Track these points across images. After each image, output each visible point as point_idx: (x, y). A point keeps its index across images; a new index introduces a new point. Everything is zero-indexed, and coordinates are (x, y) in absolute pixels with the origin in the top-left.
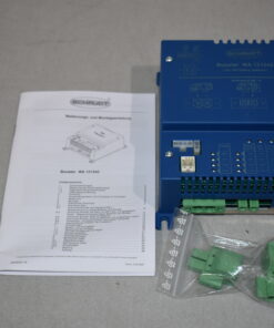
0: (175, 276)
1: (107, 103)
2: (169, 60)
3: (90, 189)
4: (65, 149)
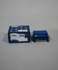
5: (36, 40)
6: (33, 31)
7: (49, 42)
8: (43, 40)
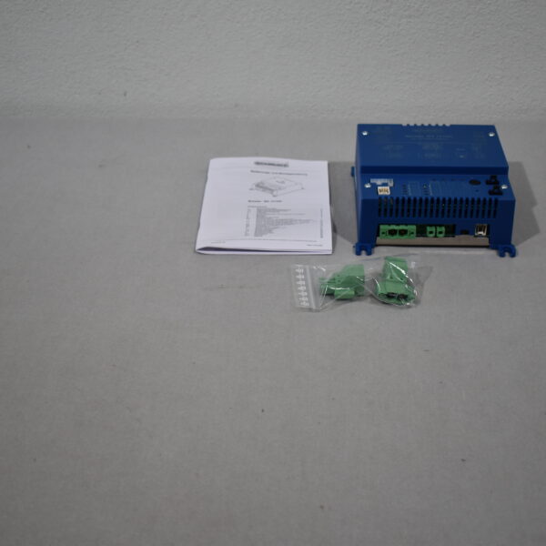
0: (309, 293)
1: (285, 166)
2: (365, 134)
3: (274, 210)
4: (251, 189)
5: (384, 228)
6: (361, 127)
7: (513, 254)
8: (451, 232)
